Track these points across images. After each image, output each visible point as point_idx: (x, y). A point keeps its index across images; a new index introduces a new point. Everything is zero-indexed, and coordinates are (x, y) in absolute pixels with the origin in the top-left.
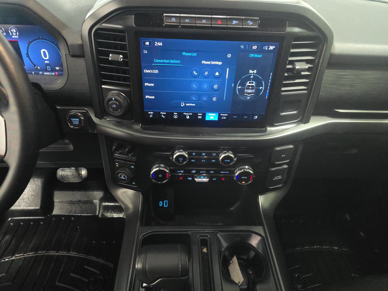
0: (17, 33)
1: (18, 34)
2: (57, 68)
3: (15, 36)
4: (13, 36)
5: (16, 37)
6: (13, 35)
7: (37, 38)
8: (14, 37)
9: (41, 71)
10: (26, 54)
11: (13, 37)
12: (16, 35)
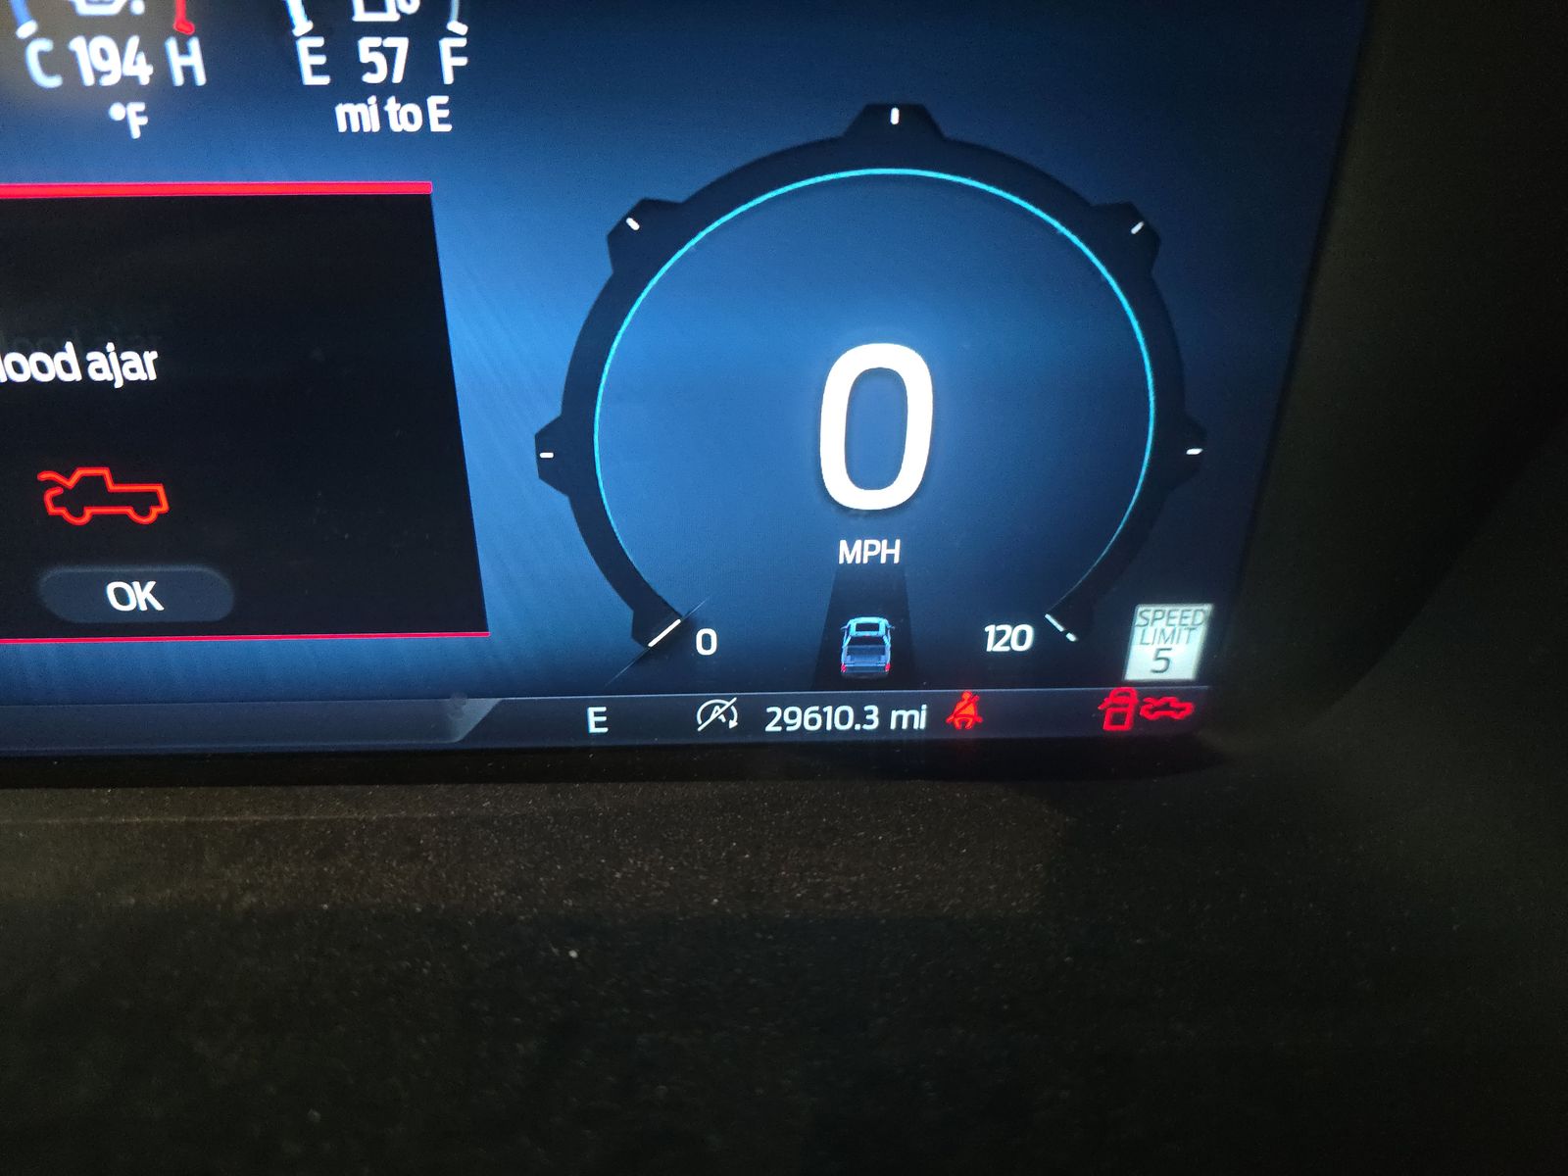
0: (455, 26)
1: (449, 64)
2: (1011, 632)
3: (384, 91)
4: (360, 93)
5: (403, 117)
6: (348, 80)
7: (834, 124)
8: (372, 124)
9: (722, 688)
10: (543, 440)
11: (357, 116)
12: (420, 81)
